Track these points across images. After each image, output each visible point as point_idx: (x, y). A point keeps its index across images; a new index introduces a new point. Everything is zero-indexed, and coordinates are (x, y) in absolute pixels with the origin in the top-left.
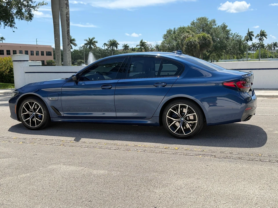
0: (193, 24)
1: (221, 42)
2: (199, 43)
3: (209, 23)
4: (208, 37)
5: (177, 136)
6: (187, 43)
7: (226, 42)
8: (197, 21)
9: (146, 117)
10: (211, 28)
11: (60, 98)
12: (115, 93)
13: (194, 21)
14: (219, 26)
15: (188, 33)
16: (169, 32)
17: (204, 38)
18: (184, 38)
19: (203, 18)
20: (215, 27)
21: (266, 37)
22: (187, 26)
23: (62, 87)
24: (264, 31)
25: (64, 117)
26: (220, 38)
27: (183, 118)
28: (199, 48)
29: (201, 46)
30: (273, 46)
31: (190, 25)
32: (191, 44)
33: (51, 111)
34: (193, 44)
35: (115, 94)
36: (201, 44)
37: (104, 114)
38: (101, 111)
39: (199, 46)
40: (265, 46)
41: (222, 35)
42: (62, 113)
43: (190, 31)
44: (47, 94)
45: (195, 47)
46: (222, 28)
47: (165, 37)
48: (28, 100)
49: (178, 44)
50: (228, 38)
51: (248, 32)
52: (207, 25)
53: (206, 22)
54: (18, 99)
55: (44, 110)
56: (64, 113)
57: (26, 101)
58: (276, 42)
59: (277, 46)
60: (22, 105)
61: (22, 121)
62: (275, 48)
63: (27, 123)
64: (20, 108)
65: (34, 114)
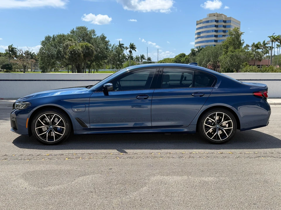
0: (73, 32)
1: (102, 52)
2: (83, 52)
3: (88, 33)
4: (91, 47)
6: (71, 51)
7: (105, 53)
8: (76, 30)
9: (183, 125)
10: (91, 38)
11: (87, 109)
13: (74, 29)
14: (98, 37)
15: (70, 42)
16: (48, 38)
17: (87, 48)
18: (67, 45)
19: (82, 28)
20: (95, 37)
21: (135, 49)
22: (67, 34)
23: (90, 97)
24: (133, 44)
25: (91, 129)
26: (100, 49)
27: (219, 125)
28: (83, 57)
29: (84, 55)
31: (70, 33)
32: (75, 52)
33: (75, 123)
34: (77, 52)
35: (151, 104)
36: (84, 53)
39: (82, 54)
40: (133, 57)
41: (102, 45)
42: (88, 125)
43: (72, 39)
44: (71, 105)
45: (79, 56)
46: (101, 39)
47: (43, 43)
48: (45, 112)
49: (59, 52)
50: (107, 49)
51: (119, 44)
52: (87, 34)
53: (86, 32)
54: (32, 111)
55: (67, 123)
56: (91, 125)
57: (43, 113)
58: (143, 55)
59: (144, 59)
60: (37, 118)
61: (36, 136)
62: (142, 60)
63: (42, 137)
64: (34, 121)
65: (51, 127)
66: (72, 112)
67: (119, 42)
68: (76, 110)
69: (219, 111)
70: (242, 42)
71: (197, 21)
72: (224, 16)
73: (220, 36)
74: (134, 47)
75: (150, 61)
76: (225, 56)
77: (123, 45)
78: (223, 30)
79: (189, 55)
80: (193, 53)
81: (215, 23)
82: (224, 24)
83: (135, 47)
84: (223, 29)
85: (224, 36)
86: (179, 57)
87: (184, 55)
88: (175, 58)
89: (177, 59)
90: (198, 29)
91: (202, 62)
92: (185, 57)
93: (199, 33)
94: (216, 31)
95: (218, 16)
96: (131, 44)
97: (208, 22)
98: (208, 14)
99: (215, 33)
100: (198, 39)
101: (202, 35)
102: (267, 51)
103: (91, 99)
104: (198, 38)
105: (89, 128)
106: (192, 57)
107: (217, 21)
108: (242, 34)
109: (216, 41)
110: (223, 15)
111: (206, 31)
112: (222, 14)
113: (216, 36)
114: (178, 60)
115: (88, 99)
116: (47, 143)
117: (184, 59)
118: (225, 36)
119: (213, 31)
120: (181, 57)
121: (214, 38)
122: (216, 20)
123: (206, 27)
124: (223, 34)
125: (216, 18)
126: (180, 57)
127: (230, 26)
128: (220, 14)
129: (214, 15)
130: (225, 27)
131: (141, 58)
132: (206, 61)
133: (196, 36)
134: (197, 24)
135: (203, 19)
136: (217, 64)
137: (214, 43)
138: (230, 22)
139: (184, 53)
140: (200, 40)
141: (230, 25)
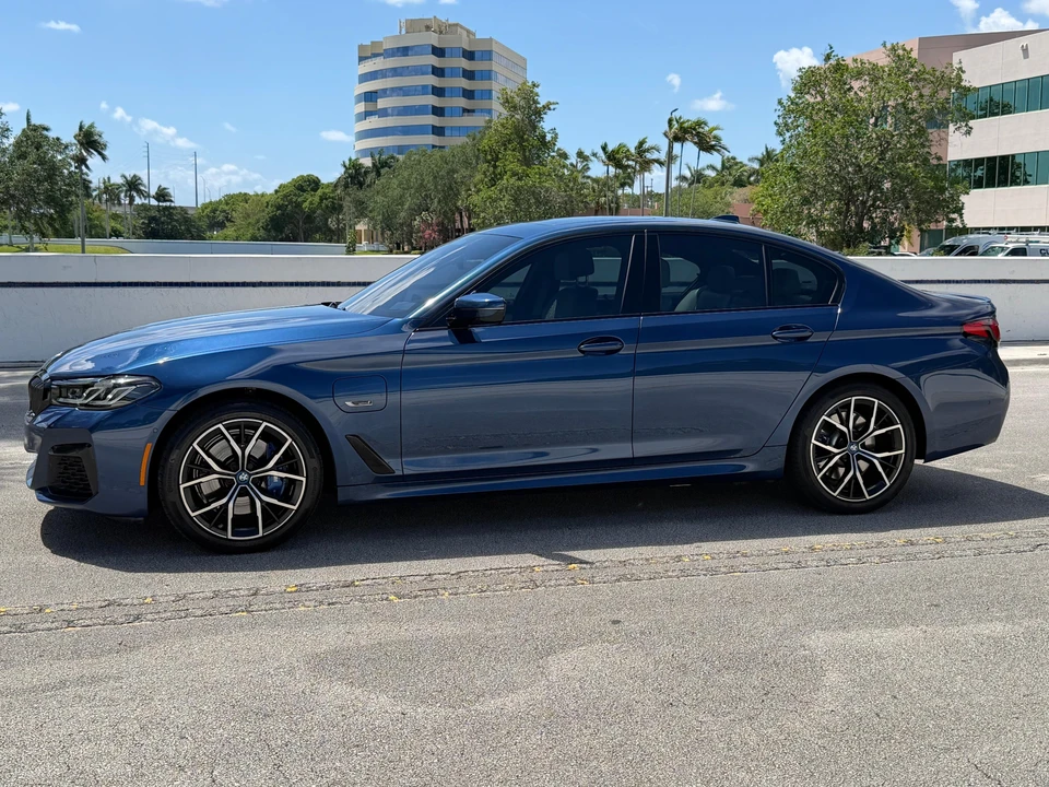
5: (846, 504)
9: (739, 451)
11: (394, 397)
12: (637, 367)
21: (104, 152)
23: (404, 351)
25: (405, 480)
27: (858, 443)
30: (126, 191)
35: (634, 374)
37: (595, 450)
38: (585, 442)
40: (92, 186)
42: (396, 466)
44: (331, 384)
48: (223, 417)
51: (28, 124)
54: (167, 415)
55: (312, 457)
56: (408, 463)
57: (214, 421)
58: (135, 176)
59: (140, 192)
60: (188, 441)
61: (181, 518)
62: (132, 199)
63: (209, 522)
64: (174, 456)
65: (244, 477)
66: (332, 412)
67: (28, 120)
68: (349, 404)
69: (860, 392)
70: (548, 138)
71: (361, 47)
72: (465, 33)
73: (454, 112)
74: (95, 141)
75: (164, 204)
76: (493, 192)
77: (45, 133)
78: (464, 90)
79: (336, 185)
80: (355, 176)
81: (433, 60)
82: (465, 64)
83: (102, 141)
84: (464, 83)
85: (466, 111)
86: (292, 188)
87: (312, 184)
88: (276, 191)
89: (285, 196)
90: (364, 78)
91: (395, 214)
92: (319, 192)
93: (370, 97)
94: (438, 92)
95: (441, 32)
96: (81, 128)
97: (405, 51)
98: (403, 21)
99: (431, 100)
100: (368, 120)
101: (382, 103)
102: (625, 178)
103: (407, 358)
104: (367, 114)
105: (400, 476)
106: (353, 190)
107: (438, 52)
108: (547, 107)
109: (438, 131)
110: (462, 27)
111: (400, 88)
112: (457, 25)
113: (437, 111)
114: (291, 202)
115: (399, 357)
116: (229, 543)
117: (317, 199)
118: (473, 111)
119: (423, 90)
120: (304, 191)
121: (431, 120)
122: (436, 45)
123: (395, 72)
124: (462, 102)
125: (433, 39)
126: (298, 189)
127: (488, 75)
128: (450, 25)
129: (428, 28)
130: (469, 75)
131: (130, 189)
132: (409, 208)
133: (361, 107)
134: (362, 59)
135: (386, 38)
136: (454, 222)
137: (431, 139)
138: (491, 59)
139: (316, 175)
140: (374, 122)
141: (490, 71)
